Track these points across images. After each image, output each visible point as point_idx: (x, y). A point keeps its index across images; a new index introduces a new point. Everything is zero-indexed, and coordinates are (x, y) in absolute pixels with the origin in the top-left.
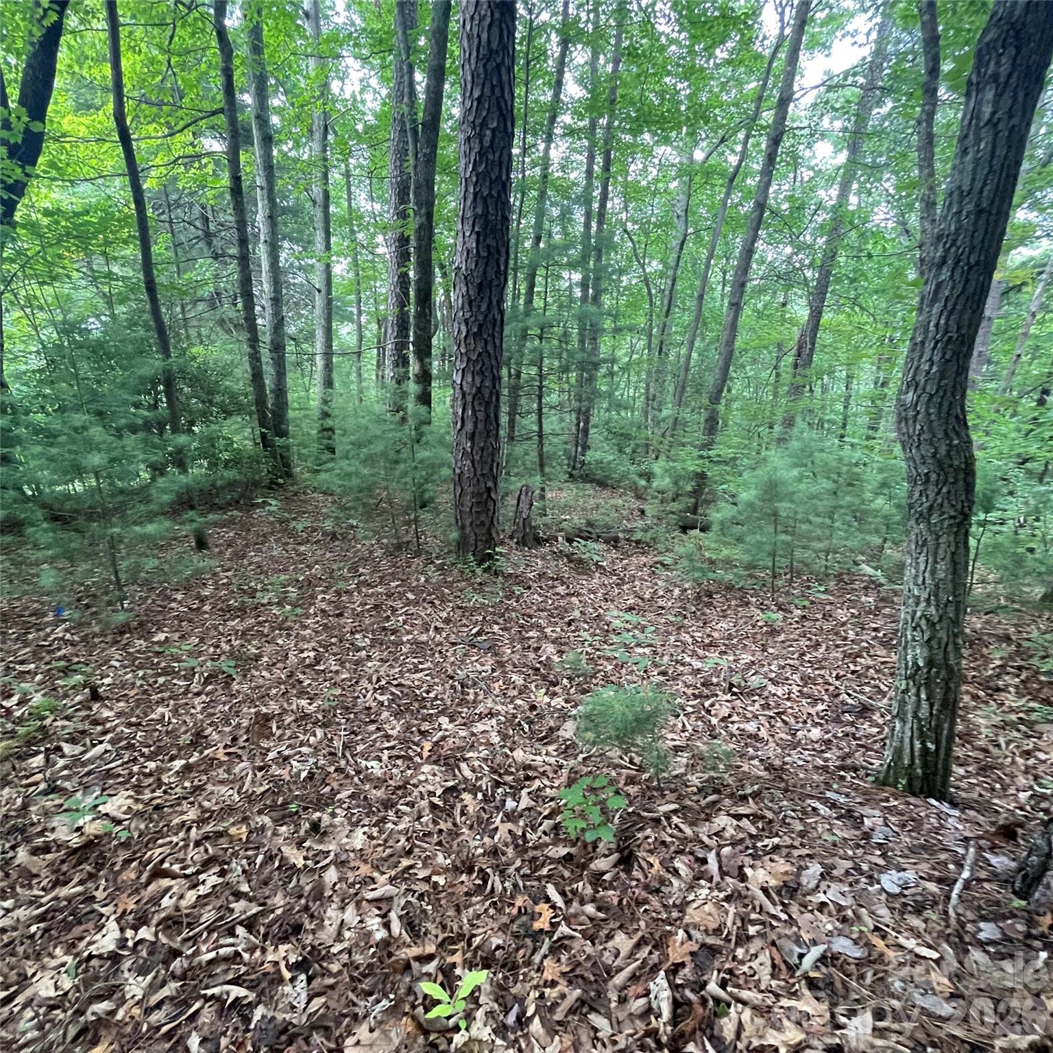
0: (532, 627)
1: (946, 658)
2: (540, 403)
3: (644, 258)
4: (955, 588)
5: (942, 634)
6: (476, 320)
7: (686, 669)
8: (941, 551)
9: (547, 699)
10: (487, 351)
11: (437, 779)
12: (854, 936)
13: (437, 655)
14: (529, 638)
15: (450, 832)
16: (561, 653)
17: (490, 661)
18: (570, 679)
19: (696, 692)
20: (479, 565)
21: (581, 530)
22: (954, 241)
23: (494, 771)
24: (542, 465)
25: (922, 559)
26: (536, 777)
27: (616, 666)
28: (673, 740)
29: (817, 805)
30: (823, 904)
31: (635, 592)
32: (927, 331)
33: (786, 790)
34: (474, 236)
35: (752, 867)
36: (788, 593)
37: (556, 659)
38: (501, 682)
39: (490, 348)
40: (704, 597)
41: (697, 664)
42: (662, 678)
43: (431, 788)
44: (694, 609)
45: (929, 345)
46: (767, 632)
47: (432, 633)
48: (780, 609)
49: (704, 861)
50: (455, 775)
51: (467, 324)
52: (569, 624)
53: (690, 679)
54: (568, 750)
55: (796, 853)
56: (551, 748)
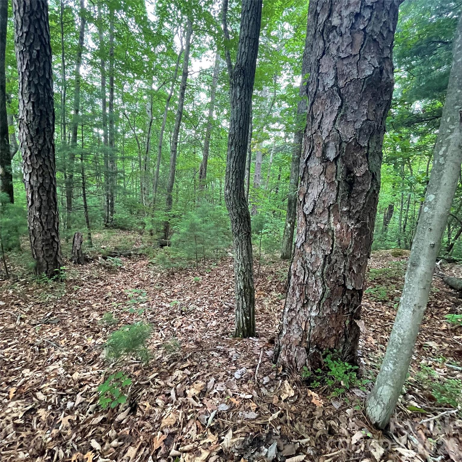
0: (85, 305)
1: (249, 284)
2: (84, 191)
3: (134, 127)
4: (249, 259)
5: (247, 276)
6: (36, 148)
7: (164, 309)
8: (243, 246)
9: (93, 341)
10: (45, 164)
11: (20, 408)
12: (226, 402)
13: (21, 334)
14: (83, 312)
15: (29, 437)
16: (101, 315)
17: (58, 329)
18: (106, 327)
19: (167, 318)
20: (50, 278)
21: (111, 252)
22: (234, 137)
23: (59, 390)
24: (88, 222)
25: (238, 250)
26: (86, 384)
27: (130, 315)
28: (157, 343)
29: (214, 353)
30: (216, 393)
31: (140, 278)
32: (230, 168)
33: (202, 351)
34: (30, 104)
35: (189, 389)
36: (203, 268)
37: (99, 319)
38: (65, 339)
39: (47, 163)
40: (171, 275)
41: (168, 305)
42: (152, 316)
43: (15, 415)
44: (166, 281)
45: (231, 173)
46: (196, 285)
47: (18, 322)
48: (201, 275)
49: (169, 395)
50: (33, 401)
51: (30, 149)
52: (106, 300)
53: (165, 313)
54: (104, 364)
55: (205, 376)
56: (95, 366)
